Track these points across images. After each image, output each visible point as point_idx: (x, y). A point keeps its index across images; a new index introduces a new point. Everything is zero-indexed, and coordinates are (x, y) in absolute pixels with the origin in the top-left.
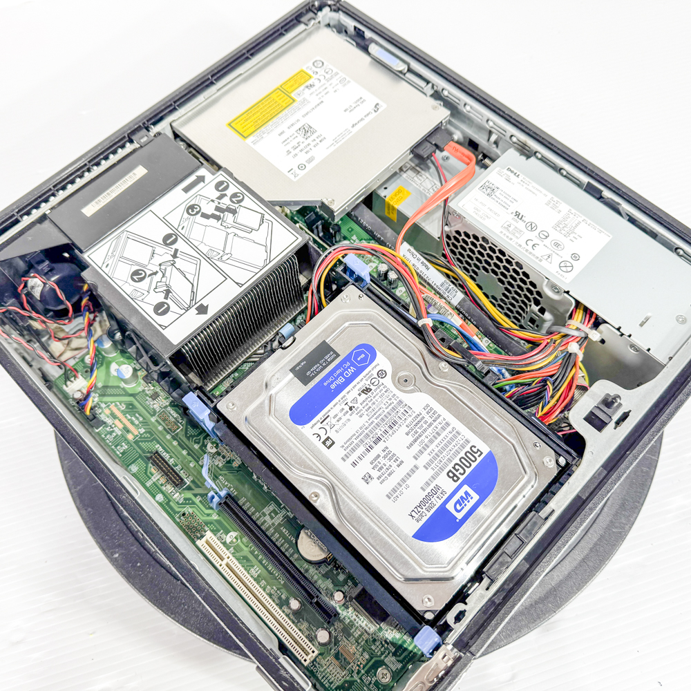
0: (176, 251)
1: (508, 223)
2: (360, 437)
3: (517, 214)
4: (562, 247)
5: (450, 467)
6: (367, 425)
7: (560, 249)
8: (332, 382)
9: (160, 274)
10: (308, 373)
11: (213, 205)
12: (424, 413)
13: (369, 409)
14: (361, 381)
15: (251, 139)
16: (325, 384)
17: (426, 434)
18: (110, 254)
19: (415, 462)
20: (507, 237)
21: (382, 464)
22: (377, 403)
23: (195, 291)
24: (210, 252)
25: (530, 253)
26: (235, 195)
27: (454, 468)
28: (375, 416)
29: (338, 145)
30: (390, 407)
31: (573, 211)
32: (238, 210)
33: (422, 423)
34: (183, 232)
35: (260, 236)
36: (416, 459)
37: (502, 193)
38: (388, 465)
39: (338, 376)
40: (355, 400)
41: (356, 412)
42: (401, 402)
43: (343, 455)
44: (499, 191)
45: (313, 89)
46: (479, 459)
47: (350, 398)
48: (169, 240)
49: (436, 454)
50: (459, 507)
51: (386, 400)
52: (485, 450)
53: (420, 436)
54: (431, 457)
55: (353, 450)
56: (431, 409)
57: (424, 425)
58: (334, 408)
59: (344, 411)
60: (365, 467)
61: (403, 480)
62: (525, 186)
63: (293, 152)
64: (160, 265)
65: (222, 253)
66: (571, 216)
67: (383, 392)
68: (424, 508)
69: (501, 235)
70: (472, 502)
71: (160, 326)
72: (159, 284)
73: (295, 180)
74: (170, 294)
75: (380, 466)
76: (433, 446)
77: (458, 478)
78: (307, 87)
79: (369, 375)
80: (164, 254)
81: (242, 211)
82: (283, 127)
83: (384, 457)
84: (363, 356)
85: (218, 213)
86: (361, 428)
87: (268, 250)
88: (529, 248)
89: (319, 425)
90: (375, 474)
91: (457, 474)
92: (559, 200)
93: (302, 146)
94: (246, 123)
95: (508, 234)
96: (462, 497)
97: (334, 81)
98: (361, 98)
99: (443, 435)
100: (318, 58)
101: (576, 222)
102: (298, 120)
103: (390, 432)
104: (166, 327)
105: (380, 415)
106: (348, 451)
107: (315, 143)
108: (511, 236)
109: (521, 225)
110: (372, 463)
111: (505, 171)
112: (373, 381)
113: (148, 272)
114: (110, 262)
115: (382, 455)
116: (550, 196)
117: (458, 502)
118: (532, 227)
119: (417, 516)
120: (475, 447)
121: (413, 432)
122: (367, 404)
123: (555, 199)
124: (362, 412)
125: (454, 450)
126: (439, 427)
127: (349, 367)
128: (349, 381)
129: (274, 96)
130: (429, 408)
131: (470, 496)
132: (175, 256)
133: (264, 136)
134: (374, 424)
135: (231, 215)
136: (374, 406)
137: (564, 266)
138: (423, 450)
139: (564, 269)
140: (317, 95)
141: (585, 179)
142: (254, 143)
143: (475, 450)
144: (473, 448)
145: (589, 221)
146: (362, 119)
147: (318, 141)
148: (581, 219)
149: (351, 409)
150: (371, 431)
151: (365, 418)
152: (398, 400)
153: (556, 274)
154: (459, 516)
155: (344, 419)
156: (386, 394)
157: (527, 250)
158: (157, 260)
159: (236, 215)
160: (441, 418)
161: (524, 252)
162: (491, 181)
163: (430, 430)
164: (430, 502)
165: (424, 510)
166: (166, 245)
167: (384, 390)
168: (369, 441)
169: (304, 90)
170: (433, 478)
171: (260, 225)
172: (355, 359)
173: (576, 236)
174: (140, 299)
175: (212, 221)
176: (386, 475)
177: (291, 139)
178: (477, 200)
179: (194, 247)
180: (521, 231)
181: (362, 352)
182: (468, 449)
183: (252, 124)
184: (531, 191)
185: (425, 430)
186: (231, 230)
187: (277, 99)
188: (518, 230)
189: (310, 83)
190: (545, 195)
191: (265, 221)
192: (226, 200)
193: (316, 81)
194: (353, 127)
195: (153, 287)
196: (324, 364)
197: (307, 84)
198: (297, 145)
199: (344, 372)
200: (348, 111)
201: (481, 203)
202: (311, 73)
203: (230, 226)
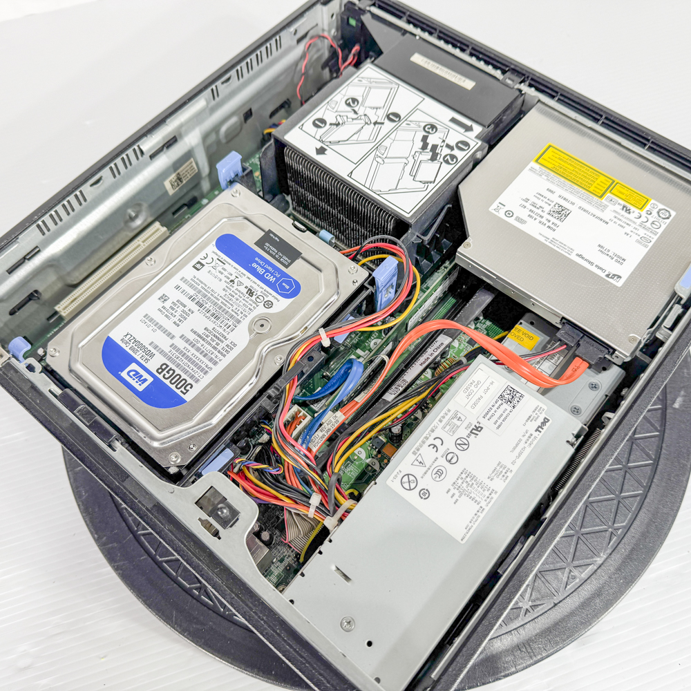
0: (383, 123)
1: (463, 418)
2: (203, 291)
3: (478, 429)
4: (438, 479)
5: (171, 366)
6: (216, 295)
7: (434, 476)
8: (259, 264)
9: (355, 116)
10: (267, 244)
11: (439, 142)
12: (228, 342)
13: (232, 296)
14: (259, 287)
15: (537, 166)
16: (257, 259)
17: (205, 344)
18: (373, 80)
19: (178, 336)
20: (443, 417)
21: (178, 309)
22: (238, 302)
23: (340, 143)
24: (383, 148)
25: (424, 442)
26: (453, 157)
27: (170, 369)
28: (224, 301)
29: (547, 243)
30: (233, 313)
31: (495, 496)
32: (436, 162)
33: (217, 341)
34: (404, 125)
35: (407, 182)
36: (181, 337)
37: (508, 412)
38: (176, 314)
39: (265, 269)
40: (240, 284)
41: (228, 286)
42: (239, 322)
43: (186, 278)
44: (509, 409)
45: (623, 213)
46: (178, 392)
47: (243, 279)
48: (394, 117)
49: (185, 354)
50: (132, 374)
51: (241, 309)
52: (188, 397)
53: (203, 340)
54: (182, 349)
55: (191, 286)
56: (231, 349)
57: (215, 342)
58: (233, 268)
59: (230, 276)
60: (174, 296)
61: (160, 327)
62: (524, 439)
63: (527, 205)
64: (365, 115)
65: (384, 156)
66: (487, 493)
67: (250, 306)
68: (134, 345)
69: (445, 410)
70: (136, 386)
71: (302, 125)
72: (345, 118)
73: (490, 209)
74: (335, 127)
75: (175, 308)
76: (193, 351)
77: (160, 373)
78: (624, 207)
79: (266, 294)
80: (377, 116)
81: (436, 165)
82: (559, 191)
83: (183, 311)
84: (287, 287)
85: (429, 147)
86: (212, 290)
87: (392, 191)
88: (431, 441)
89: (215, 257)
90: (168, 304)
91: (165, 372)
92: (509, 479)
93: (539, 211)
94: (556, 159)
95: (447, 418)
96: (141, 376)
97: (642, 232)
98: (624, 260)
99: (204, 359)
100: (673, 213)
101: (477, 498)
102: (573, 204)
103: (207, 315)
104: (301, 129)
105: (225, 305)
106: (191, 281)
107: (546, 222)
108: (445, 421)
109: (463, 432)
110: (178, 301)
111: (543, 416)
112: (260, 297)
113: (356, 109)
114: (364, 82)
115: (185, 309)
116: (515, 468)
117: (137, 373)
118: (463, 445)
119: (126, 339)
120: (191, 388)
121: (207, 333)
122: (236, 294)
123: (510, 475)
124: (229, 290)
125: (188, 369)
126: (212, 356)
127: (275, 276)
128: (261, 278)
129: (602, 178)
130: (232, 346)
131: (142, 383)
132: (376, 123)
133: (543, 176)
134: (216, 301)
135: (429, 157)
136: (234, 300)
137: (409, 481)
138: (189, 342)
139: (406, 479)
140: (616, 217)
142: (532, 169)
143: (188, 388)
144: (190, 386)
145: (482, 515)
146: (592, 263)
147: (550, 224)
148: (483, 504)
149: (232, 281)
150: (209, 298)
151: (222, 294)
152: (241, 319)
153: (397, 470)
154: (124, 374)
155: (222, 277)
156: (247, 309)
157: (427, 438)
158: (371, 113)
159: (430, 161)
160: (222, 357)
161: (425, 435)
162: (523, 400)
163: (209, 348)
164: (139, 349)
165: (132, 344)
166: (388, 116)
167: (252, 308)
168: (199, 298)
169: (620, 204)
170: (162, 352)
171: (420, 181)
172: (284, 281)
173: (456, 497)
174: (329, 107)
175: (419, 144)
176: (166, 313)
177: (546, 200)
178: (492, 383)
179: (387, 136)
180: (454, 432)
181: (291, 286)
182: (189, 381)
183: (557, 164)
184: (517, 445)
185: (210, 344)
186: (411, 160)
187: (598, 181)
188: (454, 429)
189: (633, 209)
190: (514, 463)
191: (426, 185)
192: (446, 151)
193: (636, 214)
194: (578, 255)
195: (341, 114)
196: (277, 256)
197: (629, 206)
198: (537, 206)
199: (270, 273)
200: (599, 248)
201: (488, 389)
202: (648, 207)
203: (416, 158)
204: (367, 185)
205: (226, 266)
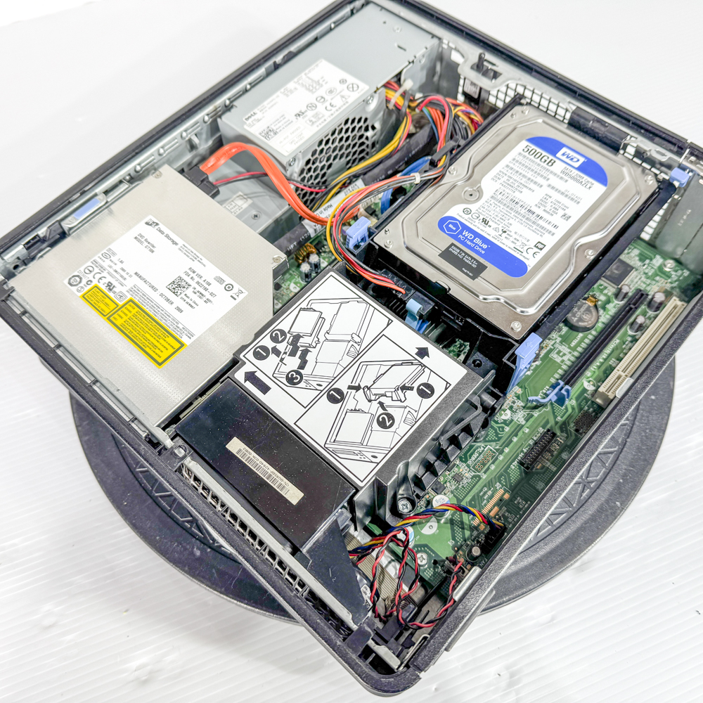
0: (350, 387)
1: (308, 122)
2: (530, 224)
3: (298, 115)
4: (333, 89)
5: (544, 164)
6: (517, 220)
7: (335, 90)
8: (480, 247)
9: (382, 399)
10: (474, 266)
11: (288, 359)
12: (499, 181)
13: (502, 219)
14: (478, 227)
15: (185, 339)
16: (483, 252)
17: (519, 180)
18: (357, 458)
19: (545, 187)
20: (322, 122)
21: (551, 208)
22: (496, 214)
23: (401, 362)
24: (350, 354)
26: (275, 339)
27: (544, 162)
28: (509, 214)
29: (200, 256)
30: (498, 204)
31: (295, 80)
32: (294, 334)
33: (509, 183)
34: (324, 385)
35: (328, 310)
36: (542, 186)
37: (274, 125)
38: (551, 204)
39: (474, 243)
40: (496, 229)
41: (507, 228)
42: (492, 197)
43: (550, 235)
44: (272, 126)
45: (114, 283)
46: (534, 147)
47: (493, 233)
48: (336, 397)
49: (535, 173)
50: (575, 160)
51: (492, 208)
52: (524, 143)
53: (521, 183)
54: (538, 177)
55: (543, 228)
56: (495, 177)
57: (511, 181)
58: (506, 244)
59: (507, 236)
60: (556, 219)
61: (563, 193)
62: (266, 109)
63: (208, 296)
64: (370, 401)
65: (351, 343)
66: (300, 82)
67: (484, 210)
68: (581, 180)
69: (320, 127)
70: (569, 152)
71: (446, 389)
72: (395, 398)
73: (247, 293)
74: (407, 385)
75: (553, 209)
76: (529, 176)
77: (552, 159)
78: (110, 289)
79: (470, 220)
80: (355, 400)
81: (295, 330)
82: (170, 309)
83: (545, 206)
84: (450, 226)
85: (299, 353)
86: (521, 224)
87: (344, 301)
88: (334, 109)
89: (525, 254)
90: (561, 212)
91: (548, 160)
92: (283, 89)
93: (198, 288)
94: (160, 347)
96: (567, 158)
97: (106, 263)
98: (136, 238)
99: (517, 169)
100: (66, 282)
101: (307, 79)
102: (162, 295)
103: (522, 203)
104: (447, 383)
105: (507, 211)
106: (544, 232)
107: (195, 277)
109: (310, 114)
110: (552, 215)
111: (248, 122)
112: (475, 218)
113: (381, 411)
114: (369, 455)
115: (544, 208)
116: (278, 94)
117: (571, 160)
119: (589, 185)
120: (524, 149)
121: (519, 188)
122: (498, 220)
124: (506, 224)
125: (529, 162)
126: (511, 171)
127: (464, 236)
128: (477, 235)
129: (119, 322)
131: (564, 153)
132: (357, 388)
133: (181, 326)
134: (516, 215)
135: (301, 340)
136: (499, 215)
137: (352, 88)
138: (533, 182)
139: (355, 89)
140: (125, 279)
141: (261, 71)
142: (190, 335)
143: (526, 150)
145: (307, 71)
146: (167, 236)
147: (192, 275)
148: (304, 76)
149: (504, 232)
150: (524, 216)
151: (511, 221)
152: (491, 199)
154: (582, 159)
155: (515, 236)
156: (486, 207)
157: (337, 110)
158: (364, 405)
159: (301, 334)
160: (502, 170)
162: (260, 131)
163: (514, 177)
164: (576, 177)
165: (583, 180)
166: (343, 398)
167: (482, 209)
168: (533, 218)
169: (115, 292)
170: (555, 175)
171: (315, 311)
172: (454, 231)
173: (321, 80)
174: (415, 414)
175: (310, 357)
176: (560, 205)
177: (188, 300)
178: (281, 142)
179: (346, 369)
180: (317, 113)
181: (447, 226)
182: (527, 154)
183: (161, 341)
184: (272, 106)
185: (515, 180)
186: (322, 338)
187: (125, 318)
188: (316, 115)
189: (104, 288)
190: (278, 96)
191: (309, 307)
192: (281, 347)
193: (102, 281)
194: (176, 244)
195: (399, 403)
196: (463, 254)
197: (106, 291)
198: (198, 294)
199: (468, 239)
200: (154, 249)
201: (285, 139)
202: (89, 287)
203: (316, 339)
204: (372, 309)
205: (512, 246)
